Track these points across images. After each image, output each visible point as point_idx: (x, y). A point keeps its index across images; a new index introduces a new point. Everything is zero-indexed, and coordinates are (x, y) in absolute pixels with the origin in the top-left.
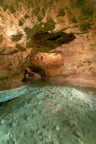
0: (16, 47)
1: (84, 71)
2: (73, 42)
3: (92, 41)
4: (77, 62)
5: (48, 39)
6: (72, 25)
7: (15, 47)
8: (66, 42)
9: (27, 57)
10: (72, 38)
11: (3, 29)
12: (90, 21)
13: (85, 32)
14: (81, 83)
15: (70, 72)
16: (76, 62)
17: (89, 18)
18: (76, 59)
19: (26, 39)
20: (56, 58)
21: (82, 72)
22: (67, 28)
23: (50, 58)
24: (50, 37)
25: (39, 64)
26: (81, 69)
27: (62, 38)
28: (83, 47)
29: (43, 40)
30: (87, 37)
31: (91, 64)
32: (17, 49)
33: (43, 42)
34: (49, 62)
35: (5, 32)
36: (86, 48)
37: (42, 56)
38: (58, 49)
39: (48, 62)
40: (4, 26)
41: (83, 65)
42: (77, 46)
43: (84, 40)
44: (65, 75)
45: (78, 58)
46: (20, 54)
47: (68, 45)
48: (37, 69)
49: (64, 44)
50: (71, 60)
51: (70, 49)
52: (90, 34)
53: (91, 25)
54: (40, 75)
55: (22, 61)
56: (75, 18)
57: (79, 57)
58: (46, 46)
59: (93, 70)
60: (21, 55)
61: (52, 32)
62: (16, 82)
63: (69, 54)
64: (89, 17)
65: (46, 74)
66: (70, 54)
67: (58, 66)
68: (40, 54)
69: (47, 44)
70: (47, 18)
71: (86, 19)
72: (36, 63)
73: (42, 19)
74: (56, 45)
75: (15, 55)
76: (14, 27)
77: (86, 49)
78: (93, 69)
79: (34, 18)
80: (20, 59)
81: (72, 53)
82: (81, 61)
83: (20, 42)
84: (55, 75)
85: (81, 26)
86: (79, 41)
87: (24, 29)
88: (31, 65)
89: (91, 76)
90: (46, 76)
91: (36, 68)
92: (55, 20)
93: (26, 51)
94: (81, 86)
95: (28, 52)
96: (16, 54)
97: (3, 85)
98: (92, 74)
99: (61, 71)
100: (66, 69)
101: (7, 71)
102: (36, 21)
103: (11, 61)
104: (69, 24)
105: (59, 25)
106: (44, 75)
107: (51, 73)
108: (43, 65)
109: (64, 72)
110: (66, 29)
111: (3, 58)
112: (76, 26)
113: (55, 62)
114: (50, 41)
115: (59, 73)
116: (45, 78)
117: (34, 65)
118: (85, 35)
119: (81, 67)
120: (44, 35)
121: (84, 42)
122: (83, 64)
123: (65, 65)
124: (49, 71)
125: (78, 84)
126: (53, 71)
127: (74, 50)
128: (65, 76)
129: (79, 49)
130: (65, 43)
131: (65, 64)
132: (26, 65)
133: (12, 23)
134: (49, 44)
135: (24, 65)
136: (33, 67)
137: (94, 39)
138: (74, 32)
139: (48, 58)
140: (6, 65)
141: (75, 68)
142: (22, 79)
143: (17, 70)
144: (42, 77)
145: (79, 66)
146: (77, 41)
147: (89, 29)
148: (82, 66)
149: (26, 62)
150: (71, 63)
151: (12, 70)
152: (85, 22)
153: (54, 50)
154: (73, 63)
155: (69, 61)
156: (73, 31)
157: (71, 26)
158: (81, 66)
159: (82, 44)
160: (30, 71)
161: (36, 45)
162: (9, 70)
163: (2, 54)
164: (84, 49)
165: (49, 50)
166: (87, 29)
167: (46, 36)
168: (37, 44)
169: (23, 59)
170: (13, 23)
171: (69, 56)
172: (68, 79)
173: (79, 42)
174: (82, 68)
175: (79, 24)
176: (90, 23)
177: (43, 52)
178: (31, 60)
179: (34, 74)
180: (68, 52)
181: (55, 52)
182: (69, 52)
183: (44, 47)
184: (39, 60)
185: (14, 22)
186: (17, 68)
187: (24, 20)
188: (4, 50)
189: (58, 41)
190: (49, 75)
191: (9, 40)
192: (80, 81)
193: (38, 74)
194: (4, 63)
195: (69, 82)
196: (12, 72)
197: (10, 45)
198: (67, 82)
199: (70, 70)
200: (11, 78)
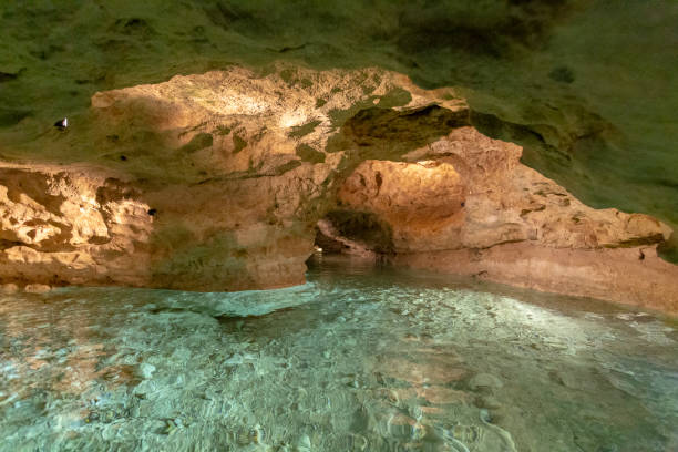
0: (297, 154)
1: (551, 230)
4: (518, 195)
7: (294, 152)
9: (326, 182)
11: (273, 115)
14: (538, 281)
15: (496, 234)
16: (513, 194)
19: (329, 129)
20: (438, 178)
21: (540, 233)
23: (413, 177)
25: (368, 204)
26: (535, 222)
31: (571, 203)
32: (298, 158)
33: (382, 127)
34: (410, 194)
35: (277, 120)
37: (381, 170)
38: (441, 146)
39: (404, 193)
40: (280, 109)
41: (544, 205)
44: (473, 246)
46: (306, 172)
48: (358, 225)
49: (461, 129)
50: (492, 187)
51: (486, 146)
54: (373, 247)
55: (311, 194)
58: (392, 139)
59: (589, 225)
60: (309, 176)
61: (404, 108)
62: (289, 266)
63: (483, 164)
65: (397, 245)
66: (488, 162)
67: (447, 213)
68: (371, 165)
69: (395, 130)
70: (387, 88)
72: (355, 200)
73: (374, 90)
74: (428, 131)
75: (290, 175)
76: (303, 110)
78: (587, 221)
79: (354, 90)
80: (305, 187)
81: (495, 161)
82: (527, 189)
83: (310, 138)
84: (434, 247)
87: (328, 113)
88: (335, 208)
89: (581, 251)
90: (395, 254)
91: (356, 221)
93: (323, 161)
95: (331, 162)
96: (292, 171)
98: (580, 239)
99: (459, 231)
100: (475, 223)
101: (266, 227)
102: (359, 95)
103: (278, 196)
106: (388, 247)
107: (417, 239)
108: (383, 208)
109: (471, 236)
111: (257, 185)
113: (434, 192)
115: (450, 239)
116: (394, 263)
117: (346, 209)
119: (536, 213)
122: (543, 201)
123: (470, 207)
124: (406, 233)
125: (526, 284)
126: (424, 232)
127: (500, 150)
128: (476, 251)
130: (462, 125)
131: (469, 203)
132: (320, 208)
133: (300, 102)
134: (402, 131)
135: (314, 209)
136: (344, 213)
139: (406, 177)
140: (263, 207)
141: (513, 216)
142: (306, 257)
143: (294, 226)
144: (380, 256)
145: (527, 208)
148: (541, 210)
149: (322, 197)
150: (492, 199)
151: (279, 225)
153: (421, 151)
154: (501, 200)
155: (486, 189)
158: (534, 208)
160: (333, 233)
161: (357, 139)
162: (271, 223)
163: (256, 174)
165: (406, 151)
168: (361, 136)
169: (315, 188)
171: (484, 171)
172: (488, 263)
174: (541, 217)
178: (339, 189)
179: (348, 244)
180: (478, 156)
181: (429, 156)
182: (484, 154)
183: (385, 141)
184: (369, 186)
185: (304, 101)
186: (293, 217)
187: (328, 97)
188: (262, 164)
189: (436, 120)
190: (408, 249)
191: (282, 136)
192: (538, 271)
193: (365, 246)
194: (259, 203)
195: (492, 279)
196: (278, 232)
197: (281, 149)
198: (482, 276)
199: (495, 226)
200: (275, 251)
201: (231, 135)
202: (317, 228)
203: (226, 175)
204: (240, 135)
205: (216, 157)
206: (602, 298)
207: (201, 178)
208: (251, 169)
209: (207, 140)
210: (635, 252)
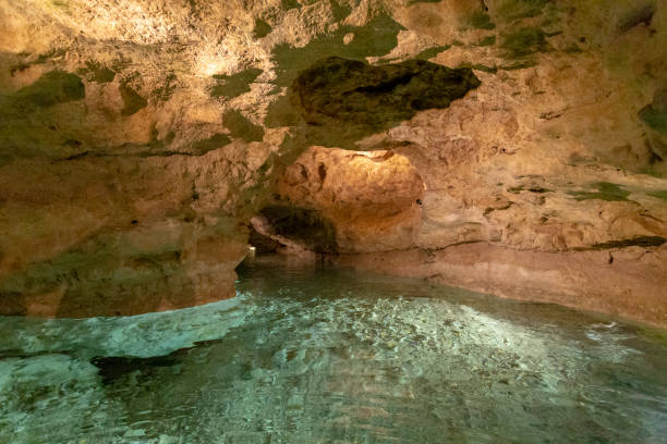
0: (225, 124)
1: (516, 231)
2: (466, 101)
3: (552, 98)
4: (484, 191)
5: (359, 90)
6: (470, 36)
7: (221, 121)
8: (436, 101)
9: (264, 168)
10: (462, 87)
11: (183, 49)
12: (547, 23)
13: (522, 62)
14: (500, 286)
15: (453, 234)
16: (479, 189)
17: (541, 13)
18: (477, 176)
19: (271, 87)
20: (386, 172)
21: (505, 234)
22: (448, 47)
23: (359, 170)
24: (368, 80)
25: (309, 199)
26: (499, 221)
27: (416, 85)
28: (511, 126)
29: (337, 93)
30: (529, 82)
31: (547, 200)
32: (226, 131)
33: (336, 101)
34: (356, 189)
35: (192, 62)
36: (524, 129)
37: (325, 161)
38: (400, 133)
39: (349, 189)
40: (194, 37)
41: (512, 203)
42: (484, 120)
43: (515, 94)
44: (426, 248)
45: (490, 169)
46: (237, 153)
47: (442, 116)
48: (294, 221)
49: (428, 112)
50: (454, 182)
51: (454, 133)
52: (542, 71)
53: (550, 35)
54: (312, 246)
55: (244, 183)
56: (487, 9)
57: (492, 166)
58: (347, 120)
59: (558, 226)
60: (241, 159)
61: (381, 61)
62: (214, 276)
63: (447, 155)
64: (543, 10)
65: (340, 245)
66: (453, 153)
67: (395, 210)
68: (315, 153)
69: (349, 109)
70: (370, 10)
71: (531, 15)
72: (295, 194)
73: (350, 13)
74: (389, 113)
75: (215, 155)
76: (232, 42)
77: (522, 133)
78: (555, 222)
79: (318, 7)
80: (235, 173)
81: (461, 152)
82: (501, 184)
83: (243, 101)
84: (382, 248)
85: (510, 40)
86: (494, 96)
87: (273, 52)
88: (274, 203)
89: (548, 254)
90: (338, 254)
91: (296, 218)
92: (401, 16)
93: (260, 140)
94: (503, 296)
95: (271, 142)
96: (218, 150)
97: (157, 287)
98: (549, 241)
99: (410, 230)
100: (434, 223)
101: (179, 225)
102: (325, 19)
103: (197, 183)
104: (457, 33)
105: (413, 35)
106: (330, 247)
107: (363, 239)
108: (328, 204)
109: (424, 236)
110: (441, 49)
111: (165, 167)
112: (490, 41)
113: (381, 188)
114: (364, 99)
115: (399, 238)
116: (336, 263)
117: (285, 204)
118: (523, 74)
119: (500, 212)
120: (342, 71)
121: (517, 102)
122: (513, 198)
123: (427, 204)
124: (351, 232)
125: (487, 289)
126: (371, 230)
127: (470, 138)
128: (429, 253)
129: (493, 133)
130: (429, 107)
131: (427, 199)
132: (255, 201)
133: (227, 25)
134: (358, 110)
135: (248, 202)
136: (283, 209)
137: (560, 92)
138: (474, 63)
139: (352, 170)
140: (175, 198)
141: (475, 215)
142: (236, 263)
143: (219, 223)
144: (320, 255)
145: (492, 206)
146: (482, 100)
147: (539, 50)
148: (507, 208)
149: (258, 187)
150: (453, 196)
151: (199, 222)
152: (525, 26)
153: (378, 138)
154: (464, 195)
155: (446, 185)
156: (471, 56)
157: (466, 41)
158: (500, 206)
159: (507, 110)
160: (268, 231)
161: (306, 114)
162: (187, 220)
163: (164, 150)
164: (516, 131)
165: (361, 137)
166: (530, 53)
167: (349, 77)
168: (310, 110)
169: (249, 174)
170: (230, 27)
171: (447, 163)
172: (440, 266)
173: (495, 101)
174: (505, 216)
175: (501, 34)
176: (545, 30)
177: (332, 146)
178: (277, 180)
179: (284, 243)
180: (442, 146)
181: (385, 145)
182: (449, 145)
183: (338, 121)
184: (311, 179)
185: (233, 22)
186: (219, 212)
187: (275, 16)
188: (171, 136)
189: (399, 98)
190: (353, 249)
191: (200, 93)
192: (499, 276)
193: (305, 246)
194: (169, 192)
195: (446, 282)
196: (198, 232)
197: (200, 114)
198: (435, 279)
199: (452, 226)
200: (193, 256)
201: (116, 84)
202: (251, 226)
203: (114, 148)
204: (133, 85)
205: (94, 119)
206: (570, 305)
207: (69, 150)
208: (154, 142)
209: (74, 88)
210: (604, 255)
